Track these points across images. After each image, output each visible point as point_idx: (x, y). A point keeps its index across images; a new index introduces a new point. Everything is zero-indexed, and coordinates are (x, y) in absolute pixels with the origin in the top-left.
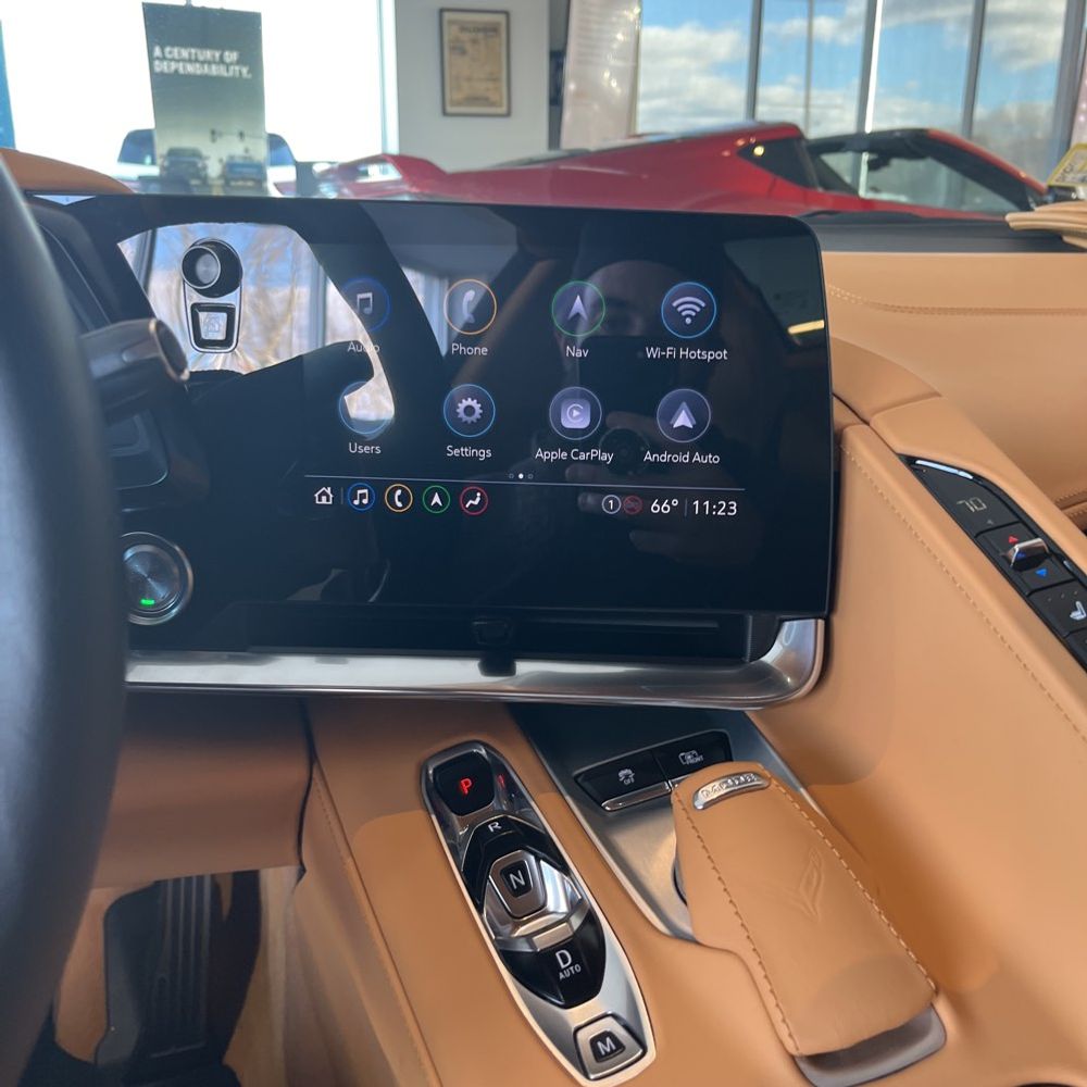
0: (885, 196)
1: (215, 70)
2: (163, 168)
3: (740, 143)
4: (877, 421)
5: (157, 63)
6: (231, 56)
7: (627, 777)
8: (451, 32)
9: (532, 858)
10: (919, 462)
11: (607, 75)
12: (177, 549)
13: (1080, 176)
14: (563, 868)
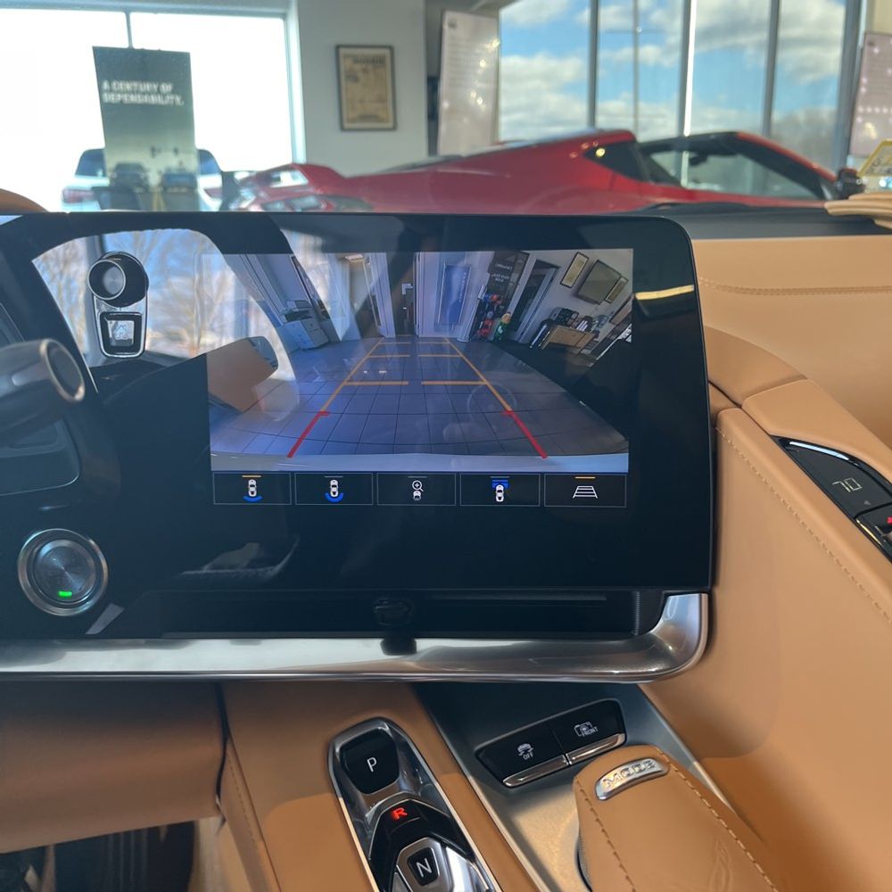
0: (704, 187)
1: (154, 99)
2: (112, 180)
3: (585, 146)
4: (748, 403)
5: (105, 95)
6: (166, 88)
7: (526, 751)
8: (346, 64)
9: (438, 845)
10: (791, 443)
11: (473, 95)
12: (92, 542)
13: (886, 168)
14: (469, 855)
